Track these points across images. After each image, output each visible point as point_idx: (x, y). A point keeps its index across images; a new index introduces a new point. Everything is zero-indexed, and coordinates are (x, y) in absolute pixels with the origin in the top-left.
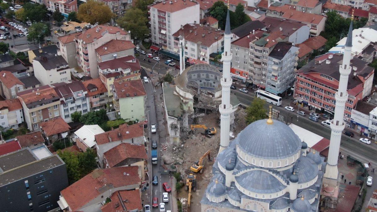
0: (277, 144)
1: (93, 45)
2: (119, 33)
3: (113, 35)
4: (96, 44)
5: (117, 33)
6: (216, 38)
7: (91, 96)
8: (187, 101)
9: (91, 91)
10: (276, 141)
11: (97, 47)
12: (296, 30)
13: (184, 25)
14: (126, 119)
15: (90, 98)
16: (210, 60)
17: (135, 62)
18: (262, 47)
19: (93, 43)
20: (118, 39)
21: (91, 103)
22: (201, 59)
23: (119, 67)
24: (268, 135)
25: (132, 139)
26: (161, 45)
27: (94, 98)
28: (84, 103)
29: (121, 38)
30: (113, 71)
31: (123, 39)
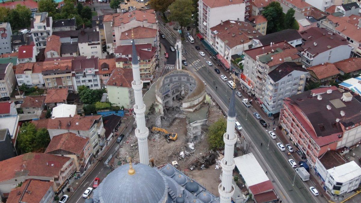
1: (120, 29)
2: (146, 21)
3: (140, 22)
4: (123, 28)
5: (144, 21)
6: (242, 41)
7: (101, 74)
8: (158, 103)
9: (102, 70)
11: (123, 30)
12: (331, 48)
13: (224, 21)
14: (114, 104)
15: (100, 75)
16: (231, 61)
17: (151, 51)
18: (264, 64)
19: (120, 27)
20: (145, 26)
21: (101, 80)
22: (225, 58)
25: (78, 131)
26: (203, 35)
27: (104, 76)
28: (95, 78)
29: (148, 26)
30: (124, 56)
31: (150, 27)
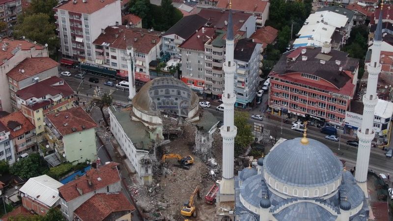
0: (320, 167)
1: (3, 68)
2: (34, 48)
3: (26, 52)
4: (6, 67)
5: (31, 49)
6: (154, 42)
7: (16, 137)
8: (155, 127)
9: (14, 130)
10: (319, 163)
11: (8, 70)
12: (244, 22)
13: (104, 28)
14: (74, 162)
15: (14, 140)
16: (151, 71)
17: (63, 84)
18: (222, 48)
19: (3, 66)
20: (33, 56)
21: (16, 147)
22: (138, 70)
23: (46, 94)
24: (308, 157)
25: (108, 187)
26: (75, 57)
27: (18, 139)
28: (7, 147)
29: (37, 54)
30: (38, 100)
31: (39, 56)
